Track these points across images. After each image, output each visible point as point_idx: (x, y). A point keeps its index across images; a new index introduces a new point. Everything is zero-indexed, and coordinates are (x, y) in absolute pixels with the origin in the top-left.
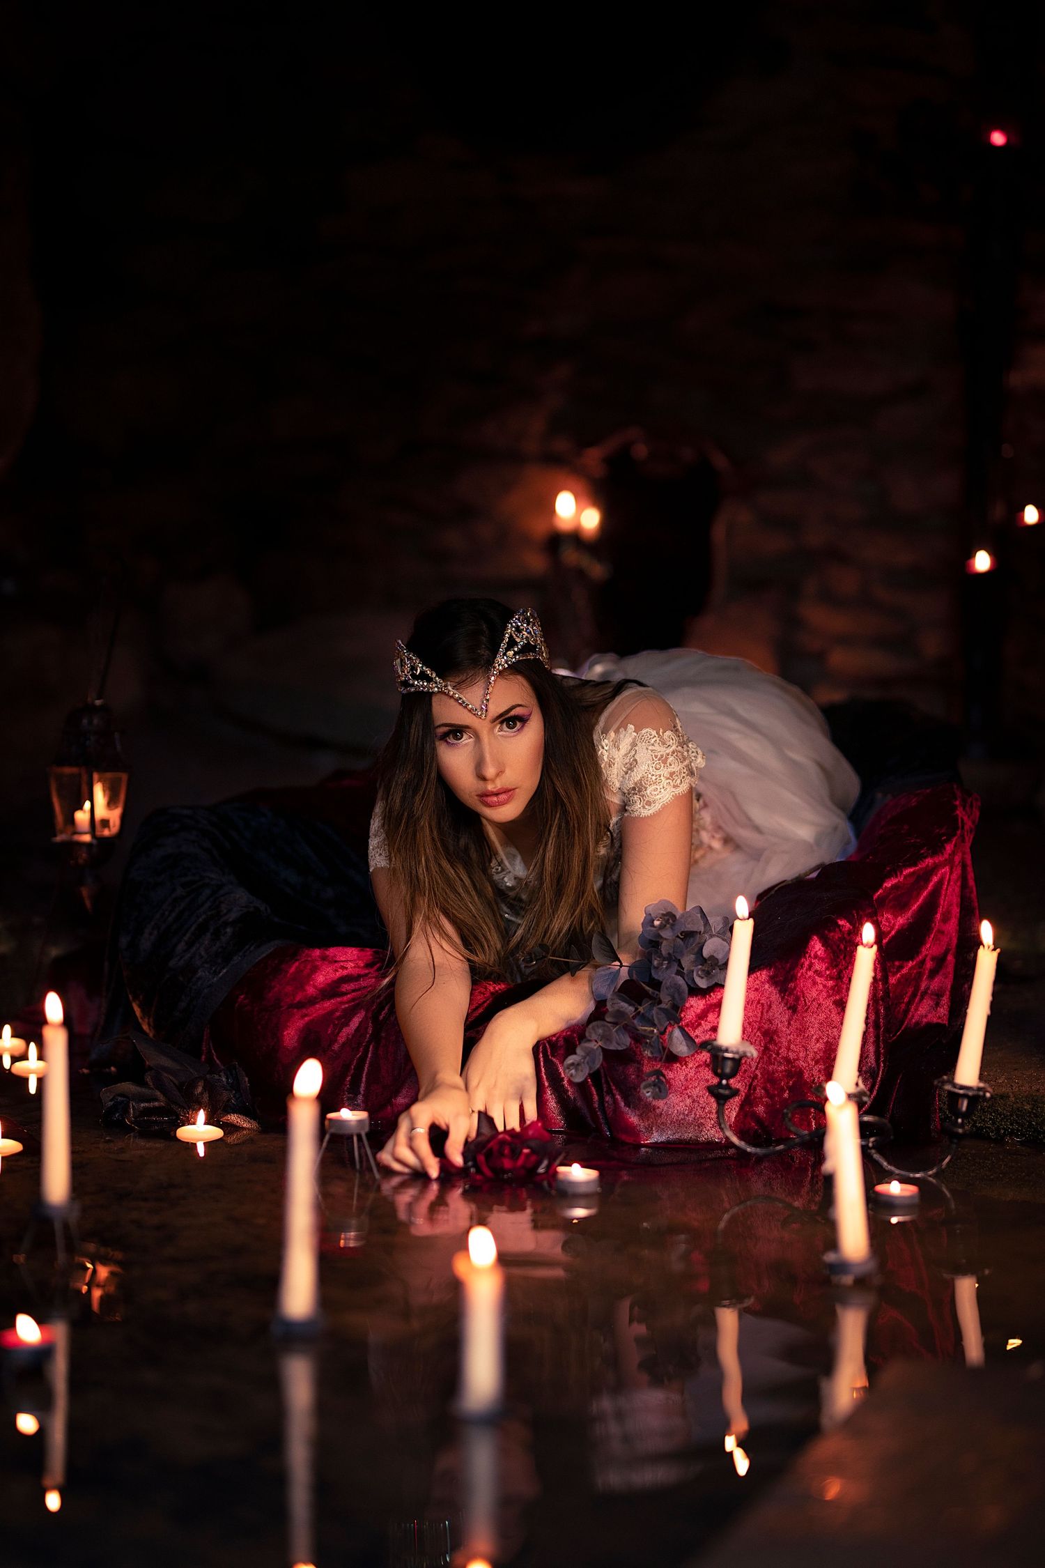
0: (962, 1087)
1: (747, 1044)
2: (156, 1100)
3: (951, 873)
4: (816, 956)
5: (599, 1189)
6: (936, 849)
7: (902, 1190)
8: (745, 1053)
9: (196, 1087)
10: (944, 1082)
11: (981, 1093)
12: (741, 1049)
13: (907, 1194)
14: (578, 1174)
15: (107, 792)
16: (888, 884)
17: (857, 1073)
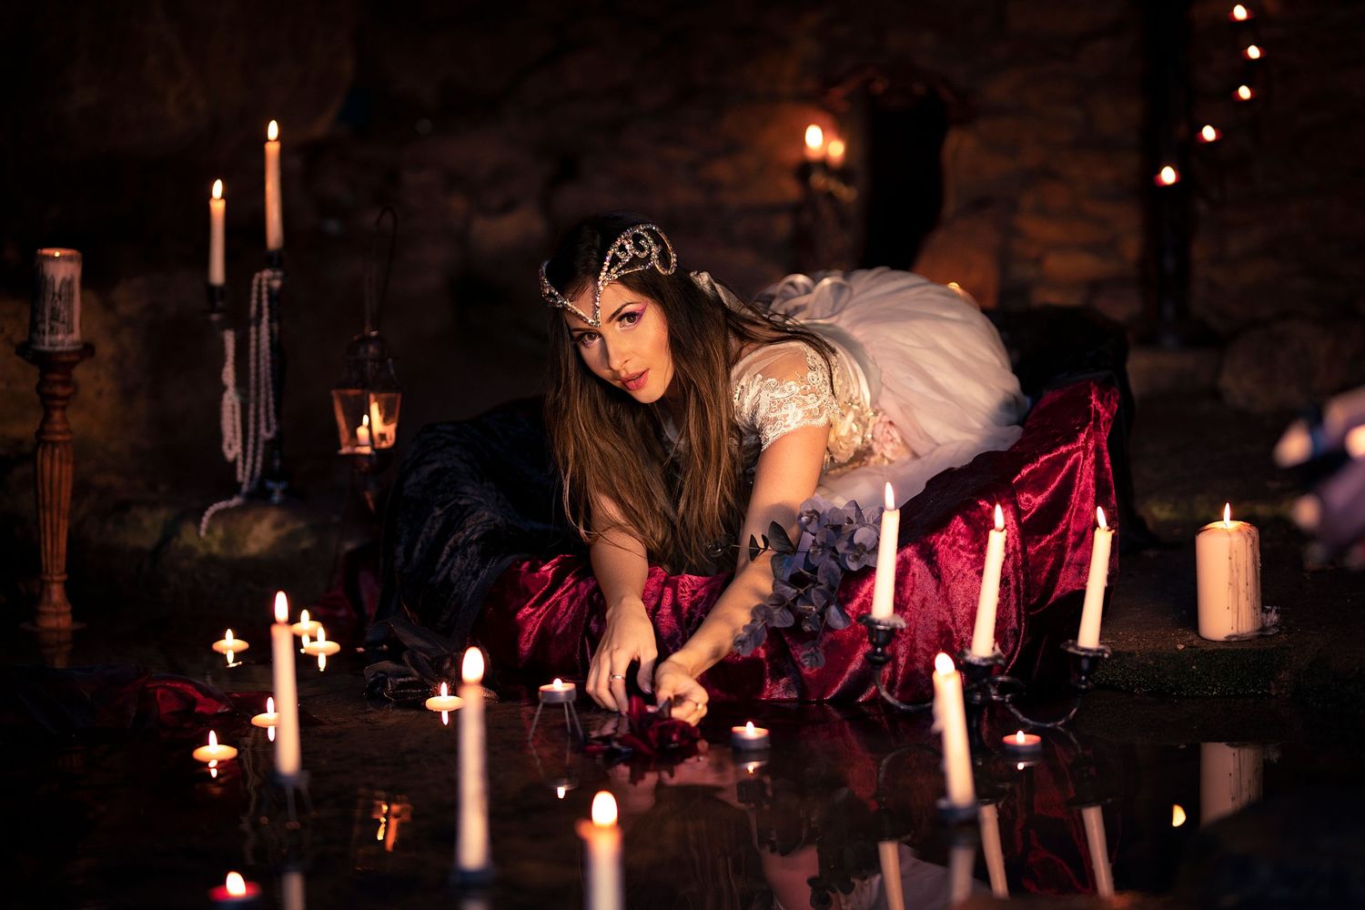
0: (1084, 650)
1: (898, 616)
2: (410, 675)
3: (1085, 458)
4: (959, 533)
5: (769, 745)
6: (1071, 438)
7: (1026, 740)
8: (895, 624)
9: (444, 663)
10: (1068, 646)
11: (1100, 654)
12: (892, 622)
13: (1030, 743)
14: (751, 731)
15: (383, 411)
16: (1025, 472)
17: (992, 640)
